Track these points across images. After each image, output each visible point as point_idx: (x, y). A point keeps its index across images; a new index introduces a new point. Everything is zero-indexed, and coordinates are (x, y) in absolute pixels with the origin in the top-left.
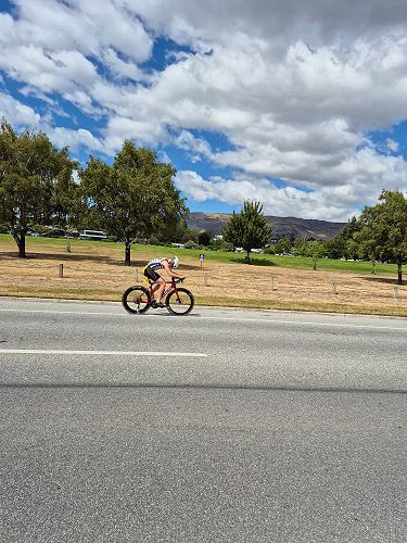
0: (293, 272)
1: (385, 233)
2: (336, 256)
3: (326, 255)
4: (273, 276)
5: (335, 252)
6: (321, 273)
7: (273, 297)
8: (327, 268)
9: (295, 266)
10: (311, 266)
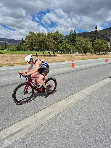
0: (9, 55)
1: (32, 43)
2: (19, 50)
3: (17, 50)
4: (4, 57)
5: (19, 49)
6: (17, 55)
7: (8, 63)
8: (18, 53)
9: (9, 53)
10: (14, 53)
